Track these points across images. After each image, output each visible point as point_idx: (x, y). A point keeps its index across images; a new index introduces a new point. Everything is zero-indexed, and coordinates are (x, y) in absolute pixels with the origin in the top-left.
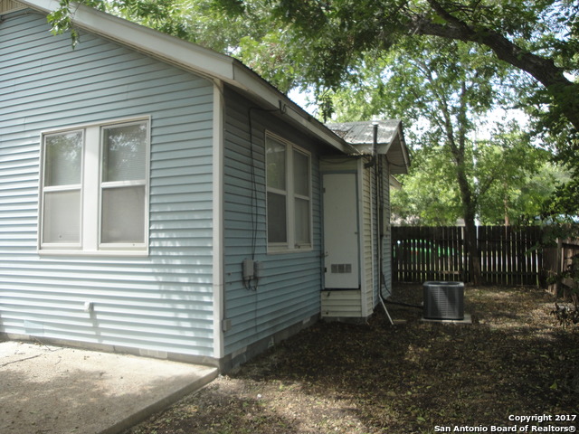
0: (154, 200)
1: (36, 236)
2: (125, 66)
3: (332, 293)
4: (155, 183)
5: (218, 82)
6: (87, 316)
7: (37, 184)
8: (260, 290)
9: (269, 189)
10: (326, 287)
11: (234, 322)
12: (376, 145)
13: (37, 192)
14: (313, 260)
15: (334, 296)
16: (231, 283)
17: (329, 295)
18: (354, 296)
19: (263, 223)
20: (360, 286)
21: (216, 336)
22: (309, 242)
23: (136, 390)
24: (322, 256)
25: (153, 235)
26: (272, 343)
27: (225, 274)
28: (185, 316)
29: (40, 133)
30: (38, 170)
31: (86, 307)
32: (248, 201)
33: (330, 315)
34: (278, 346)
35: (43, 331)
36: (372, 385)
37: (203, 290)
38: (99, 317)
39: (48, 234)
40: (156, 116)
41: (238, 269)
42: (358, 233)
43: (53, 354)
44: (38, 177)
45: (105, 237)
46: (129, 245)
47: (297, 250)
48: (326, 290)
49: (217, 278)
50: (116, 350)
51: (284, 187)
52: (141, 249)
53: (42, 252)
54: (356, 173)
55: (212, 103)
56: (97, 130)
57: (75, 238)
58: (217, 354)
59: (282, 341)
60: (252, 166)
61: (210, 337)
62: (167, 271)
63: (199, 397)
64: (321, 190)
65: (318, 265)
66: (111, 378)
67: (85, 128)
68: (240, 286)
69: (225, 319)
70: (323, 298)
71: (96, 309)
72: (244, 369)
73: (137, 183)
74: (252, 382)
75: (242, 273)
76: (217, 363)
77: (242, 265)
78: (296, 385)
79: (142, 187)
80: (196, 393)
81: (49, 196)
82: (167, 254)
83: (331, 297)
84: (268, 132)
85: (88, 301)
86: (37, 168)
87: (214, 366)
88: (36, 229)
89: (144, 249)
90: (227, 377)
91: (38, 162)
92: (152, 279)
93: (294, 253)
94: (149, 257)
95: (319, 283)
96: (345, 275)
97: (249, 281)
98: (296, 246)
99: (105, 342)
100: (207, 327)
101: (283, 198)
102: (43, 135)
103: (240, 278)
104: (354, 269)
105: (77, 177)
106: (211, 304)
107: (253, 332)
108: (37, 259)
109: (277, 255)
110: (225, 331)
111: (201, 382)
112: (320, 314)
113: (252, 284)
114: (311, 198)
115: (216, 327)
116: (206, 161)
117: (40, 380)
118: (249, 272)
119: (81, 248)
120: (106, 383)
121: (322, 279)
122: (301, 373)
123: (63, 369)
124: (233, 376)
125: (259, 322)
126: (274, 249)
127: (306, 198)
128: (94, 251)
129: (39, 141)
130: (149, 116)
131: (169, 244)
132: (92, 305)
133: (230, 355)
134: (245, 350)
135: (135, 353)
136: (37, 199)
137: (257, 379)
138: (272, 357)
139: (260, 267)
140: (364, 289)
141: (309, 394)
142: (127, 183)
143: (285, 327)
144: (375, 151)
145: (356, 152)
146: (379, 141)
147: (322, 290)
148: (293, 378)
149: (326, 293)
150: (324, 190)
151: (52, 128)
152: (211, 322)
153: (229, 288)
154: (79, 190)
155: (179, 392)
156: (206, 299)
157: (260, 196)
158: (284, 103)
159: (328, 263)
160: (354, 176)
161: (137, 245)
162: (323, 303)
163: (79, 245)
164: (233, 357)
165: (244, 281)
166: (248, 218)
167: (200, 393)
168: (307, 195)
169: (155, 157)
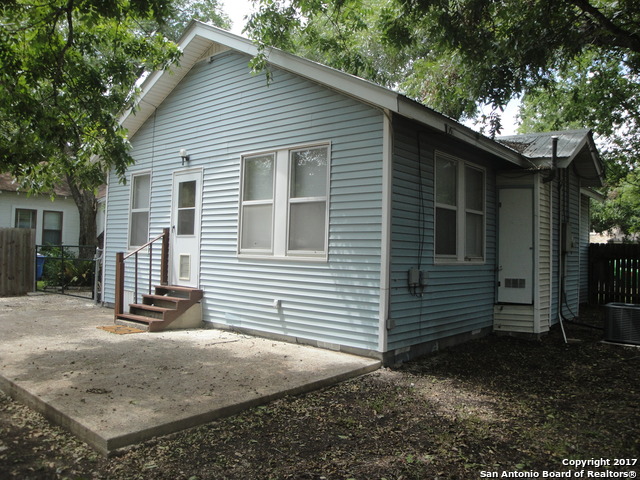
0: (333, 214)
1: (236, 243)
2: (309, 97)
3: (505, 307)
4: (334, 200)
5: (388, 112)
6: (276, 311)
7: (238, 199)
8: (425, 297)
9: (437, 205)
10: (499, 300)
11: (397, 323)
12: (555, 159)
13: (237, 205)
14: (486, 273)
15: (507, 310)
16: (396, 288)
17: (501, 309)
18: (527, 312)
19: (431, 236)
20: (533, 302)
21: (381, 333)
22: (482, 255)
23: (312, 369)
24: (496, 270)
25: (333, 244)
26: (437, 347)
27: (391, 280)
28: (357, 315)
29: (239, 156)
30: (238, 186)
31: (275, 304)
32: (415, 216)
33: (502, 329)
34: (441, 351)
35: (240, 322)
36: (519, 388)
37: (372, 292)
38: (285, 312)
39: (246, 241)
40: (335, 141)
41: (405, 277)
42: (533, 248)
43: (248, 341)
44: (238, 193)
45: (292, 245)
46: (312, 252)
47: (468, 262)
48: (500, 303)
49: (383, 283)
50: (298, 342)
51: (454, 202)
52: (321, 256)
53: (240, 256)
54: (533, 188)
55: (382, 130)
56: (287, 152)
57: (268, 244)
58: (381, 349)
59: (447, 348)
60: (420, 184)
61: (377, 333)
62: (343, 275)
63: (362, 380)
64: (496, 205)
65: (492, 279)
66: (293, 360)
67: (276, 152)
68: (405, 292)
69: (390, 319)
70: (496, 311)
71: (283, 305)
72: (405, 365)
73: (319, 199)
74: (411, 375)
75: (408, 280)
76: (381, 357)
77: (408, 272)
78: (448, 381)
79: (324, 202)
80: (360, 377)
81: (247, 208)
82: (344, 261)
83: (503, 312)
84: (437, 152)
85: (277, 299)
86: (237, 185)
87: (379, 359)
88: (236, 237)
89: (324, 256)
90: (388, 369)
91: (239, 180)
92: (331, 282)
93: (464, 265)
94: (328, 263)
95: (492, 296)
96: (518, 291)
97: (415, 287)
98: (466, 258)
99: (289, 334)
100: (374, 325)
101: (454, 213)
102: (243, 157)
103: (405, 285)
104: (528, 284)
105: (270, 193)
106: (378, 305)
107: (417, 335)
108: (237, 262)
109: (444, 266)
110: (388, 330)
111: (365, 370)
112: (492, 327)
113: (418, 291)
114: (484, 213)
115: (381, 325)
116: (376, 181)
117: (239, 356)
118: (415, 279)
119: (272, 254)
120: (289, 363)
121: (495, 293)
122: (455, 373)
123: (256, 352)
124: (394, 369)
125: (423, 326)
126: (441, 260)
127: (480, 213)
128: (282, 256)
129: (239, 162)
130: (329, 141)
131: (346, 252)
132: (280, 302)
133: (393, 351)
134: (408, 349)
135: (314, 344)
136: (237, 211)
137: (415, 373)
138: (434, 359)
139: (425, 276)
140: (538, 305)
141: (457, 387)
142: (311, 199)
143: (451, 334)
144: (554, 165)
145: (533, 167)
146: (559, 155)
147: (495, 304)
148: (447, 376)
149: (499, 307)
150: (500, 205)
151: (251, 151)
152: (377, 320)
153: (394, 292)
154: (271, 204)
155: (346, 374)
156: (375, 301)
157: (427, 211)
158: (450, 125)
159: (502, 277)
160: (530, 191)
161: (318, 252)
162: (496, 317)
163: (271, 251)
164: (396, 353)
165: (409, 287)
166: (415, 231)
167: (363, 378)
168: (481, 209)
169: (334, 177)
